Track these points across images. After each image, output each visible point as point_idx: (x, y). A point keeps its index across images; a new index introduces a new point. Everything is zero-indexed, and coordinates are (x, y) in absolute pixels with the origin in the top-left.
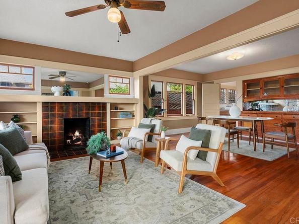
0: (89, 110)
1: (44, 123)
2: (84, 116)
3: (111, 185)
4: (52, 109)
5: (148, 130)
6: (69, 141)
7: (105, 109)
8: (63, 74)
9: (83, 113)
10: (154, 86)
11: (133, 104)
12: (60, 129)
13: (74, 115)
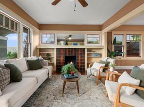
0: (76, 52)
1: (57, 57)
2: (74, 55)
3: (71, 94)
4: (60, 51)
5: (103, 65)
7: (84, 52)
8: (70, 36)
10: (115, 38)
11: (101, 49)
12: (63, 60)
13: (69, 54)
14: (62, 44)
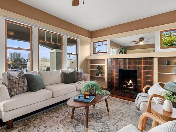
0: (136, 64)
1: (109, 71)
2: (132, 68)
4: (112, 63)
6: (125, 85)
8: (142, 39)
9: (131, 66)
12: (116, 76)
13: (125, 67)
14: (115, 53)
